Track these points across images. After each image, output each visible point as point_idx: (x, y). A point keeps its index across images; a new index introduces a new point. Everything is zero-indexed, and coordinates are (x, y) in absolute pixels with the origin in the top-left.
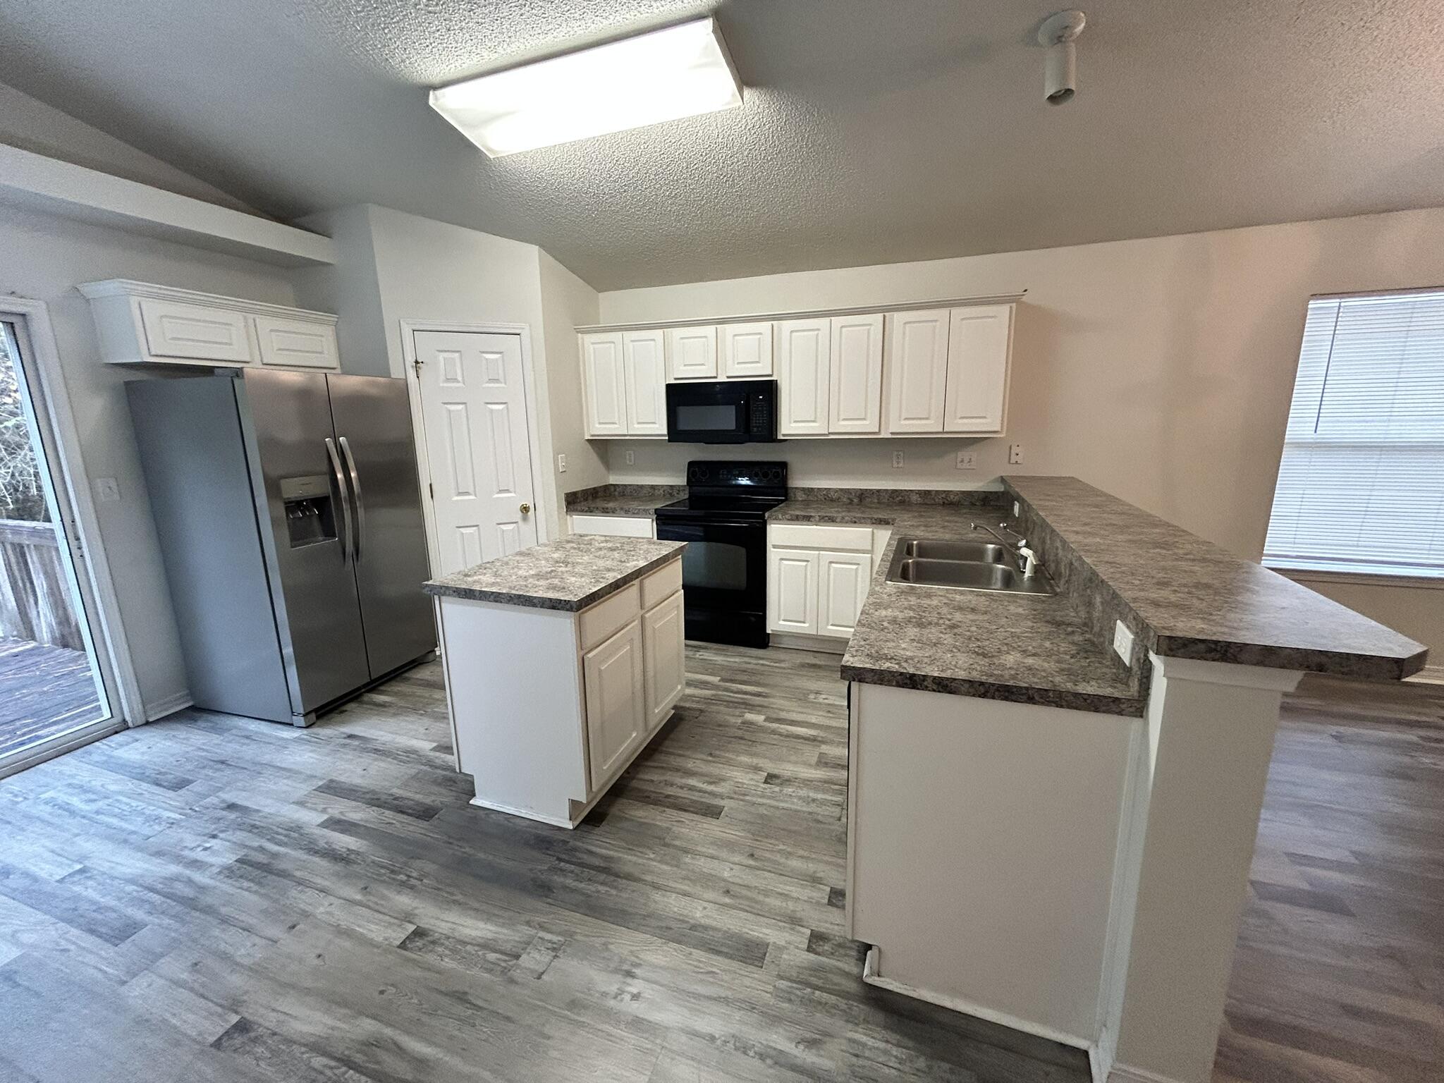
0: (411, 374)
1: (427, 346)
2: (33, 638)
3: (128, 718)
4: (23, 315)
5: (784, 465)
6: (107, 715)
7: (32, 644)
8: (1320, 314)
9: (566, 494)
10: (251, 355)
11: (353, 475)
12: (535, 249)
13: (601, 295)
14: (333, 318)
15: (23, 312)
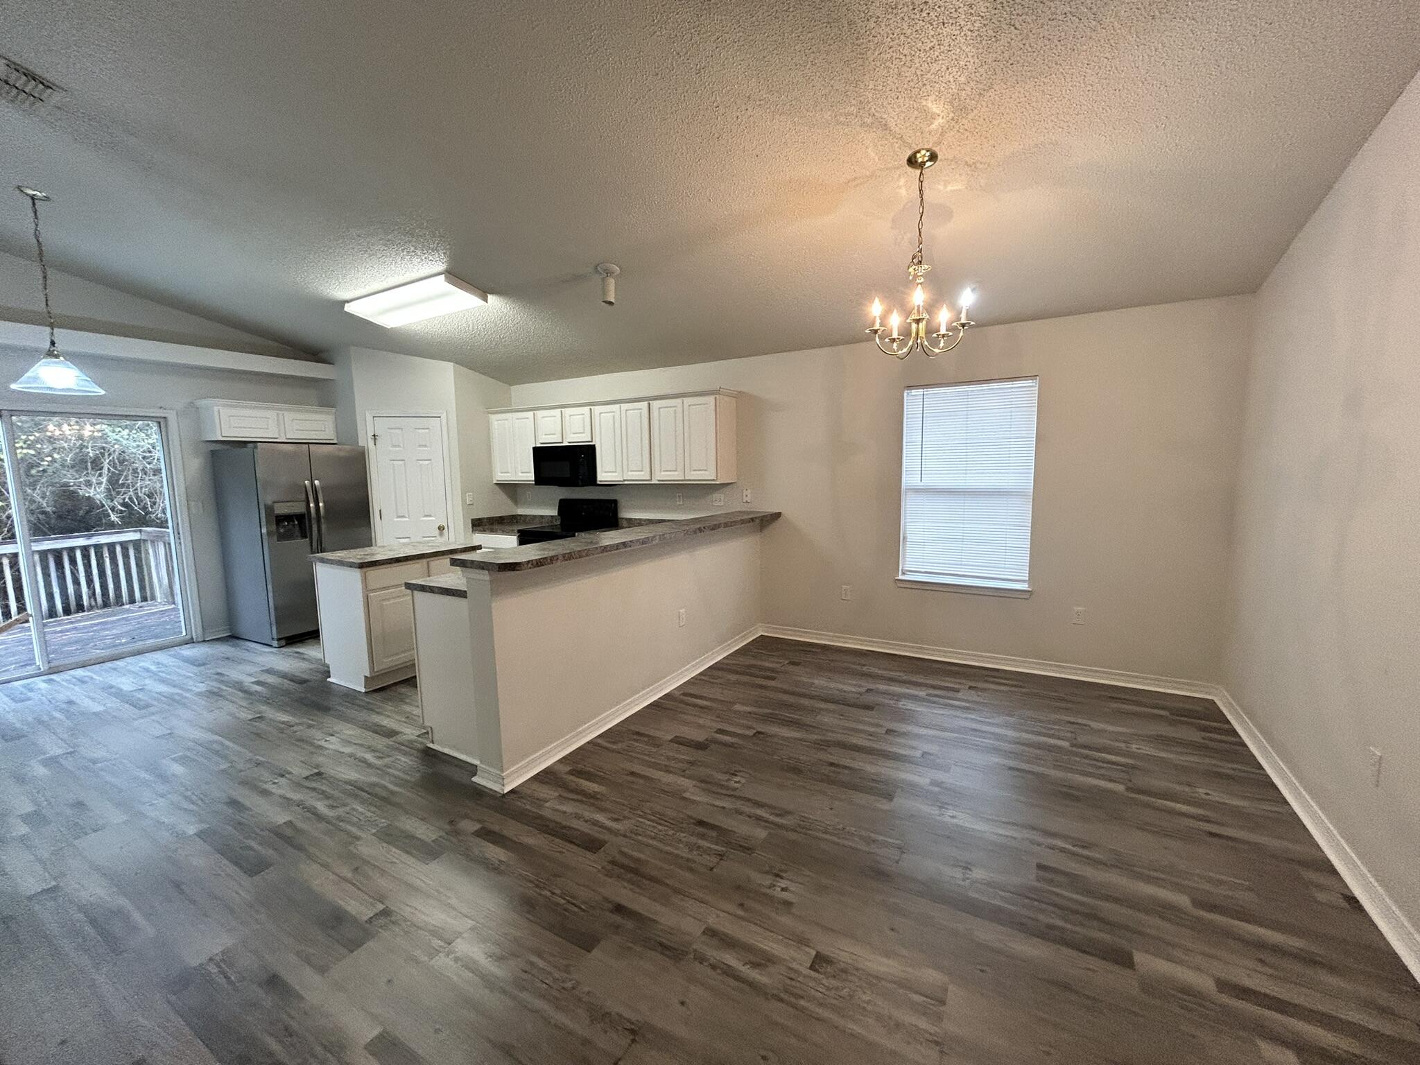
0: (371, 443)
1: (381, 427)
2: (174, 603)
3: (194, 637)
4: (165, 418)
5: (615, 502)
6: (184, 634)
7: (173, 606)
8: (913, 400)
9: (472, 520)
10: (279, 435)
11: (321, 504)
12: (451, 364)
13: (512, 387)
14: (333, 410)
15: (163, 415)
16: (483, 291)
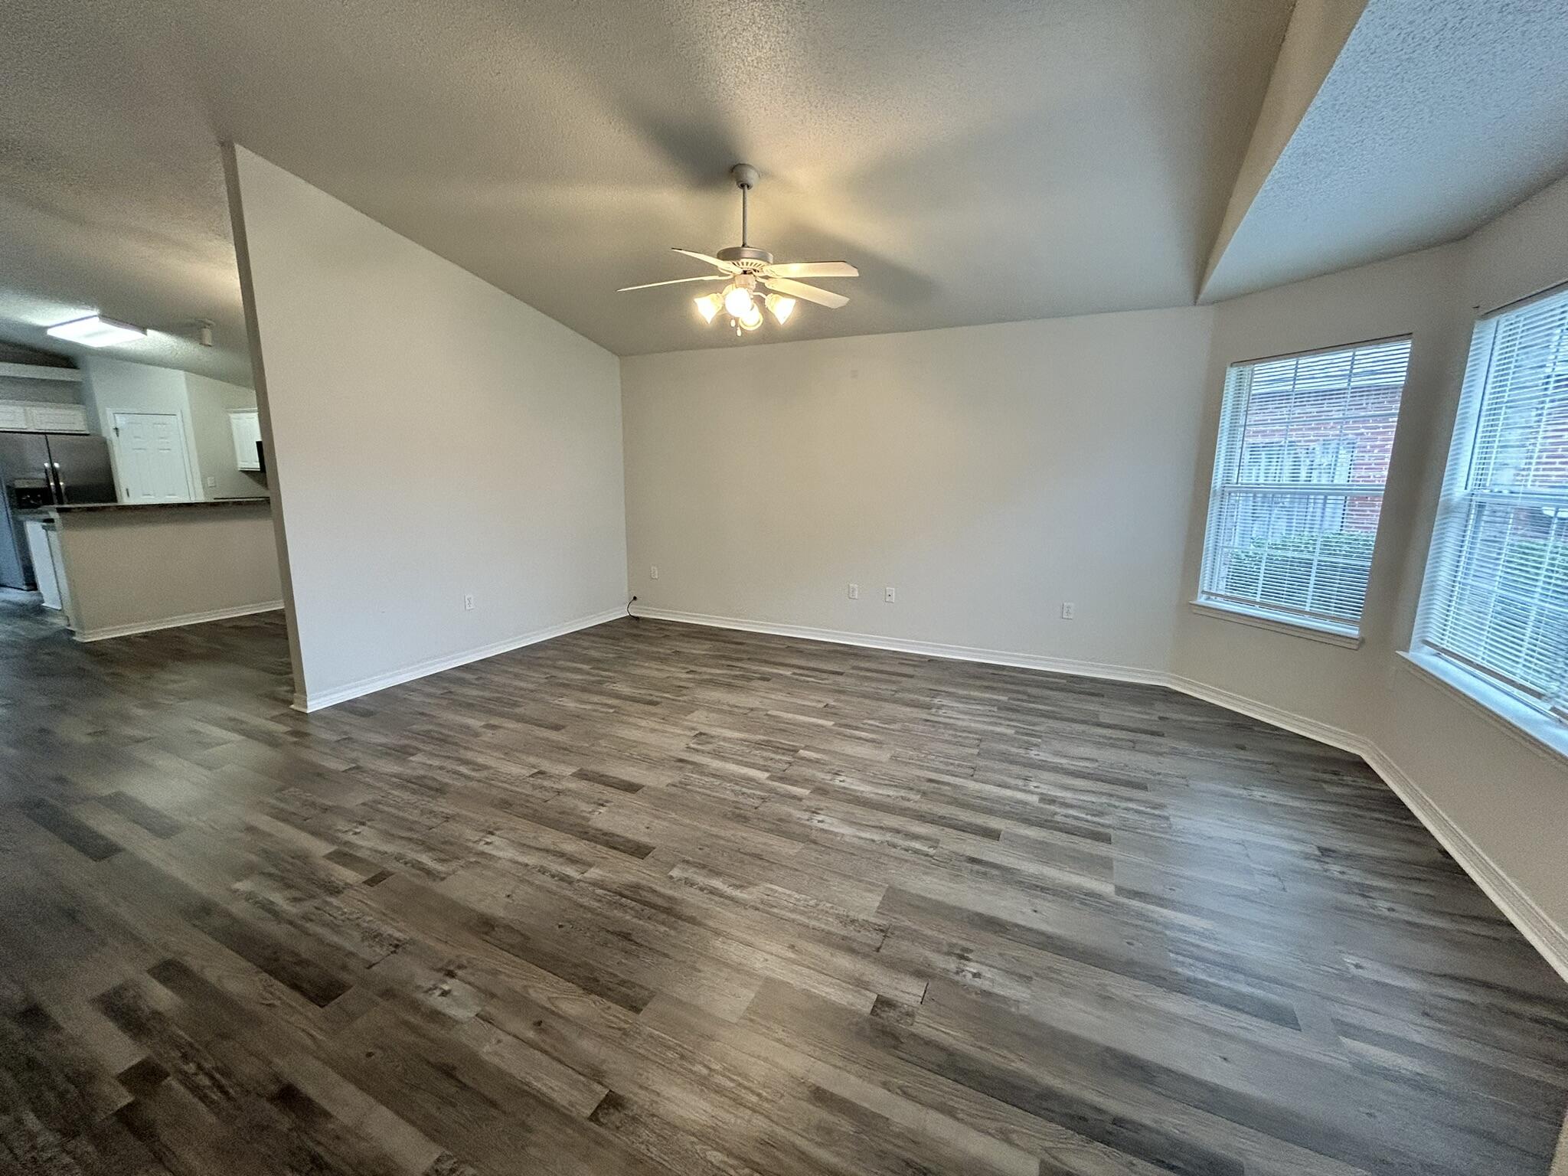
0: (113, 434)
1: (123, 421)
11: (61, 484)
12: (182, 373)
14: (81, 407)
16: (143, 329)
